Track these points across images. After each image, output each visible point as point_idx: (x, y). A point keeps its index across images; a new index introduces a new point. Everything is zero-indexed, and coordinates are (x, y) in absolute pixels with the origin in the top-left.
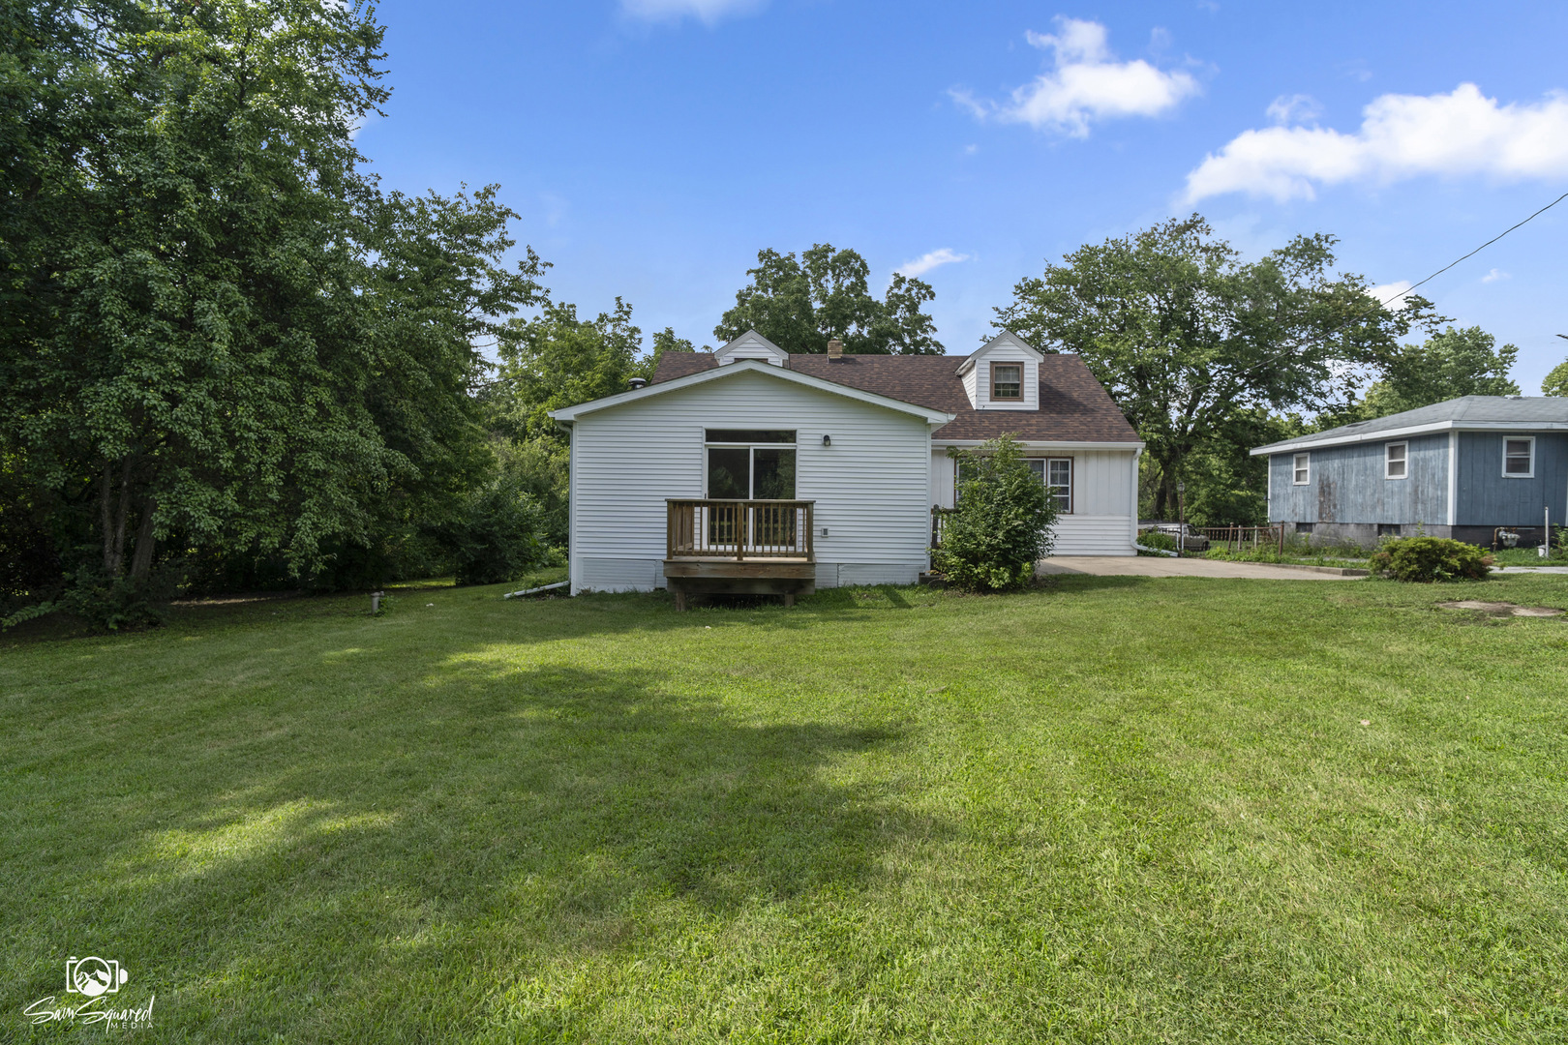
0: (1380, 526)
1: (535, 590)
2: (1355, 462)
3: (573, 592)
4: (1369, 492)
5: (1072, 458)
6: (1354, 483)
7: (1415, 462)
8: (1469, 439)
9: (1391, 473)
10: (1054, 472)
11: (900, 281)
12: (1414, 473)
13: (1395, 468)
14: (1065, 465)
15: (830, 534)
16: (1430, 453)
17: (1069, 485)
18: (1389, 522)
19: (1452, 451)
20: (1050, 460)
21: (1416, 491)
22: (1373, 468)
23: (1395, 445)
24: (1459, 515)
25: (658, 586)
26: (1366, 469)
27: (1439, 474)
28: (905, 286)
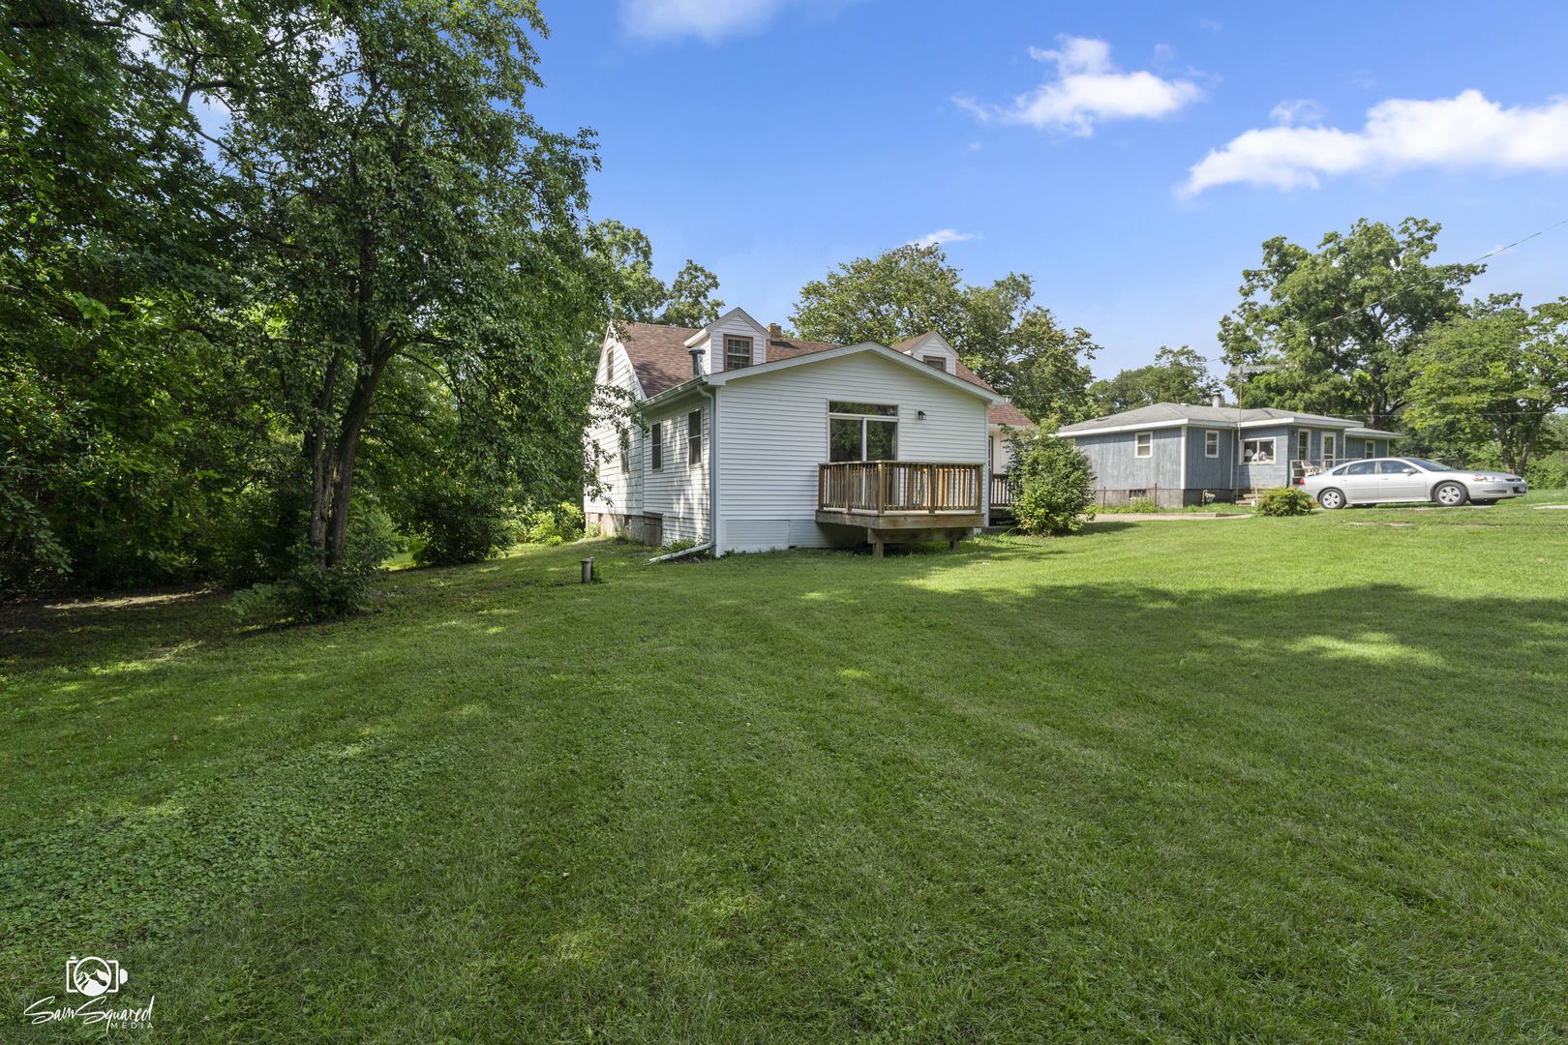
0: (1131, 491)
1: (680, 553)
2: (1111, 446)
3: (718, 553)
4: (1122, 467)
6: (1111, 461)
7: (1157, 447)
8: (1195, 432)
9: (1139, 454)
12: (1157, 454)
13: (1141, 450)
16: (1168, 441)
18: (1138, 488)
19: (1183, 439)
21: (1158, 466)
22: (1125, 450)
23: (1143, 436)
24: (1187, 482)
25: (791, 544)
26: (1120, 451)
27: (1175, 455)
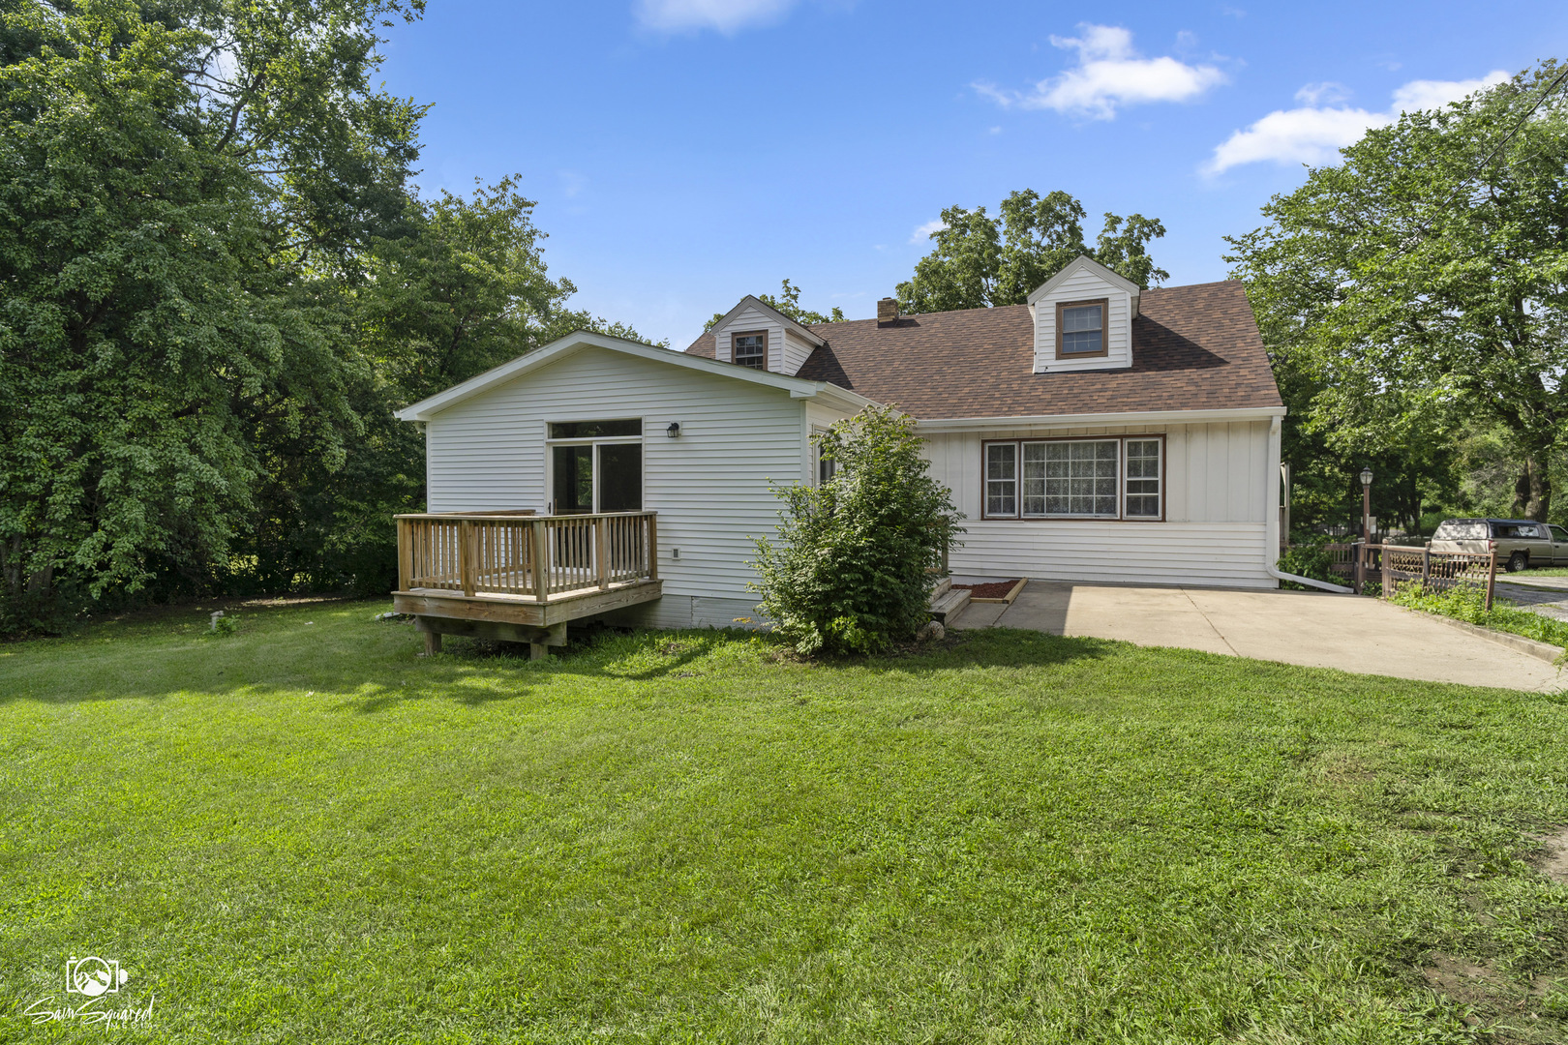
5: (1164, 437)
10: (1133, 458)
11: (1115, 221)
14: (1152, 448)
15: (681, 556)
17: (1159, 478)
20: (1126, 442)
28: (1121, 227)
